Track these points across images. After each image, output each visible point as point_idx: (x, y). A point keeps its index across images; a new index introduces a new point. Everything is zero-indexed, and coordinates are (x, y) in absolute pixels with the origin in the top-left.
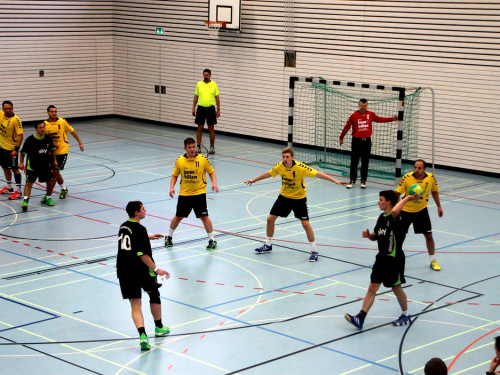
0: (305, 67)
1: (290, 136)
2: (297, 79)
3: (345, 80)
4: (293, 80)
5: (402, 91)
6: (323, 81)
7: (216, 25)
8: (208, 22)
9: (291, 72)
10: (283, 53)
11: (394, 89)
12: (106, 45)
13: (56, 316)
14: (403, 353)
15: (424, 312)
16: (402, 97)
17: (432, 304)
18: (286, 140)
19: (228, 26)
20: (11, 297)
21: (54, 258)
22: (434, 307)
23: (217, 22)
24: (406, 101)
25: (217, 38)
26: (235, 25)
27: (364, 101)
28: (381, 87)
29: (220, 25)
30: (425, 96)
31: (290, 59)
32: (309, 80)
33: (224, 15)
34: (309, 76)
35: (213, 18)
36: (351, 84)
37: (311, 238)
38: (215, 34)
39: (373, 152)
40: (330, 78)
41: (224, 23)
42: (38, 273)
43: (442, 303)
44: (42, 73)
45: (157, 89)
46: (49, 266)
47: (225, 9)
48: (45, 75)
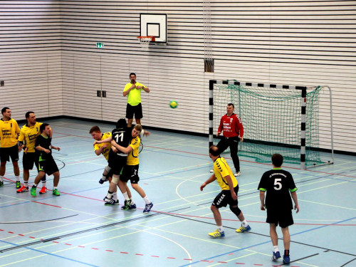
0: (219, 73)
1: (211, 130)
2: (215, 82)
3: (255, 81)
4: (212, 83)
5: (304, 89)
6: (237, 83)
7: (147, 39)
8: (140, 37)
9: (210, 76)
10: (203, 60)
11: (297, 88)
12: (55, 58)
16: (304, 94)
18: (208, 133)
19: (157, 40)
21: (14, 239)
23: (148, 37)
24: (308, 98)
25: (148, 50)
26: (162, 39)
28: (286, 87)
29: (150, 39)
30: (323, 94)
31: (209, 66)
32: (225, 82)
33: (153, 31)
34: (225, 79)
35: (144, 34)
36: (261, 85)
38: (146, 46)
40: (243, 81)
41: (154, 38)
42: (1, 252)
44: (2, 83)
45: (99, 93)
46: (9, 246)
47: (154, 26)
48: (5, 84)
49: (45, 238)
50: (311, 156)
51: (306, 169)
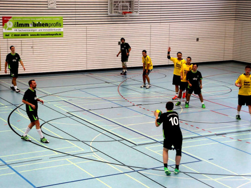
13: (200, 161)
21: (199, 131)
42: (192, 138)
46: (197, 135)
48: (199, 40)
49: (217, 133)
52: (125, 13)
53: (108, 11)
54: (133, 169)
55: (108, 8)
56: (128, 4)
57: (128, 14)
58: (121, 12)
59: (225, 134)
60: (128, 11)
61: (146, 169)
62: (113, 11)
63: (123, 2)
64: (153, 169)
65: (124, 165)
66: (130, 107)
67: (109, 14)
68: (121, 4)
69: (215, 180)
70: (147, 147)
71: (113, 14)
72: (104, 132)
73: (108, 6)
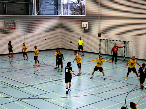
0: (102, 37)
1: (100, 52)
2: (101, 39)
3: (112, 39)
4: (100, 40)
5: (125, 42)
6: (107, 40)
8: (81, 27)
9: (100, 38)
10: (98, 34)
11: (123, 41)
12: (59, 33)
13: (49, 92)
14: (126, 101)
15: (131, 91)
16: (125, 43)
17: (133, 89)
19: (86, 28)
20: (39, 88)
21: (48, 80)
22: (133, 90)
24: (126, 44)
25: (83, 31)
26: (87, 28)
27: (115, 44)
28: (120, 41)
29: (84, 28)
30: (130, 43)
31: (100, 35)
32: (104, 40)
33: (85, 26)
34: (104, 39)
35: (82, 27)
36: (113, 40)
37: (104, 75)
39: (118, 55)
40: (108, 39)
41: (85, 28)
43: (135, 89)
44: (46, 40)
45: (70, 42)
46: (47, 81)
47: (85, 25)
49: (56, 80)
50: (127, 59)
51: (125, 63)
52: (12, 29)
53: (4, 28)
54: (18, 99)
55: (4, 27)
56: (13, 24)
57: (13, 29)
58: (10, 28)
59: (59, 80)
60: (13, 28)
61: (24, 99)
62: (6, 28)
63: (11, 24)
64: (27, 98)
65: (14, 98)
66: (16, 71)
67: (4, 29)
68: (10, 25)
69: (55, 100)
70: (25, 89)
71: (6, 29)
72: (4, 83)
73: (4, 26)
